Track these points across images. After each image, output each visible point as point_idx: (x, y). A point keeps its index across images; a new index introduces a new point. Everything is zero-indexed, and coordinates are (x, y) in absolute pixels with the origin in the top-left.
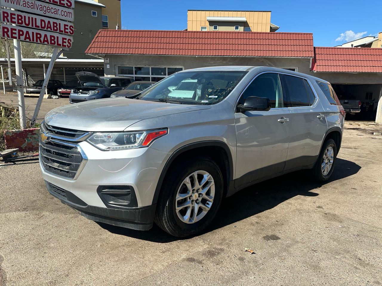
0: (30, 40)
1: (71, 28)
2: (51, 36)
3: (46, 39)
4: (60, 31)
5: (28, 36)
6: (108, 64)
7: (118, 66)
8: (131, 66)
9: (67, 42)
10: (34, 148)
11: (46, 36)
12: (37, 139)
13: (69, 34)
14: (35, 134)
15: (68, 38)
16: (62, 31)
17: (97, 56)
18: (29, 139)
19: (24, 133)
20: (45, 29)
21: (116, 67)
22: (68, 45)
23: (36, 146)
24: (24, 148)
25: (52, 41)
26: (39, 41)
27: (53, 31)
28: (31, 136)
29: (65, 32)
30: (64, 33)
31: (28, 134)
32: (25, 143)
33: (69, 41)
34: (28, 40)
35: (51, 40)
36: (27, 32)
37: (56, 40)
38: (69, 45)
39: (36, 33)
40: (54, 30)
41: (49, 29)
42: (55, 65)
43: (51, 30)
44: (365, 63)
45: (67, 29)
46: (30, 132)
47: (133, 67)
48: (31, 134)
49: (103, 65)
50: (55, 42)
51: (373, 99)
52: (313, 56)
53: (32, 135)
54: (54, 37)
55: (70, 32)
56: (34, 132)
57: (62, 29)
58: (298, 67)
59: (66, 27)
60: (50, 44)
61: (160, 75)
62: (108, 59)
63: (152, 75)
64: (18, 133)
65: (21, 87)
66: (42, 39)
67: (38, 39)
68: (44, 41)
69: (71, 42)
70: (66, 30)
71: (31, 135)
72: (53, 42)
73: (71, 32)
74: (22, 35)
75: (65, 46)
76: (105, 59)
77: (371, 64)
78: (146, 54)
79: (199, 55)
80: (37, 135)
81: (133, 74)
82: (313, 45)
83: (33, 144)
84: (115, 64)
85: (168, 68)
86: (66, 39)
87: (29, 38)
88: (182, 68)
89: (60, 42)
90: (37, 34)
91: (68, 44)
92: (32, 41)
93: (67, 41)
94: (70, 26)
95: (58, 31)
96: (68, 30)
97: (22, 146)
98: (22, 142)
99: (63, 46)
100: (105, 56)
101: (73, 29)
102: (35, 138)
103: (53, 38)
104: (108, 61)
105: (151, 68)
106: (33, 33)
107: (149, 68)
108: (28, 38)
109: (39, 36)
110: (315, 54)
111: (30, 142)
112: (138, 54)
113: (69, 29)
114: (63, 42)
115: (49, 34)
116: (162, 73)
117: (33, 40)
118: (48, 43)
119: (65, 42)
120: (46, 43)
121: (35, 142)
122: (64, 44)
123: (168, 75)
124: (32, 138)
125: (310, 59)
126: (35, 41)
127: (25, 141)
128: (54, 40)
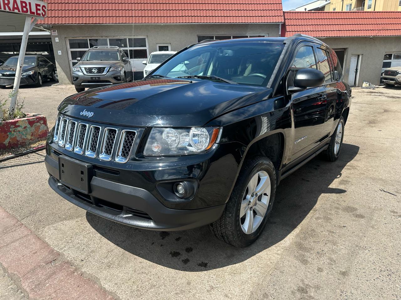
2: (22, 2)
3: (16, 6)
6: (56, 36)
7: (70, 40)
8: (85, 38)
9: (41, 10)
10: (19, 143)
11: (15, 2)
12: (22, 132)
14: (19, 126)
15: (42, 4)
17: (42, 28)
19: (5, 127)
21: (67, 40)
22: (42, 13)
23: (21, 141)
24: (8, 145)
25: (24, 8)
26: (7, 10)
28: (14, 129)
31: (10, 128)
32: (8, 138)
33: (44, 8)
35: (22, 7)
37: (28, 7)
38: (44, 14)
42: (29, 39)
44: (331, 28)
46: (12, 125)
47: (87, 40)
48: (14, 126)
49: (51, 38)
50: (27, 9)
52: (283, 21)
53: (16, 128)
54: (25, 3)
56: (17, 124)
58: (268, 34)
60: (21, 12)
61: (122, 47)
62: (55, 31)
66: (11, 6)
67: (6, 6)
68: (14, 8)
69: (45, 9)
72: (25, 9)
75: (39, 14)
76: (52, 30)
77: (337, 28)
78: (103, 24)
79: (164, 23)
80: (21, 127)
81: (88, 48)
82: (282, 10)
83: (18, 139)
84: (66, 36)
85: (128, 39)
86: (39, 5)
88: (145, 38)
89: (34, 10)
93: (40, 8)
97: (5, 143)
98: (4, 137)
99: (37, 14)
100: (52, 27)
102: (19, 131)
103: (24, 5)
104: (56, 33)
105: (109, 39)
107: (107, 39)
109: (6, 2)
110: (285, 19)
111: (14, 136)
112: (93, 23)
114: (37, 10)
116: (123, 45)
118: (19, 11)
119: (39, 10)
120: (16, 11)
121: (20, 137)
122: (39, 12)
123: (129, 47)
124: (16, 131)
125: (279, 24)
126: (3, 9)
127: (8, 135)
128: (25, 7)
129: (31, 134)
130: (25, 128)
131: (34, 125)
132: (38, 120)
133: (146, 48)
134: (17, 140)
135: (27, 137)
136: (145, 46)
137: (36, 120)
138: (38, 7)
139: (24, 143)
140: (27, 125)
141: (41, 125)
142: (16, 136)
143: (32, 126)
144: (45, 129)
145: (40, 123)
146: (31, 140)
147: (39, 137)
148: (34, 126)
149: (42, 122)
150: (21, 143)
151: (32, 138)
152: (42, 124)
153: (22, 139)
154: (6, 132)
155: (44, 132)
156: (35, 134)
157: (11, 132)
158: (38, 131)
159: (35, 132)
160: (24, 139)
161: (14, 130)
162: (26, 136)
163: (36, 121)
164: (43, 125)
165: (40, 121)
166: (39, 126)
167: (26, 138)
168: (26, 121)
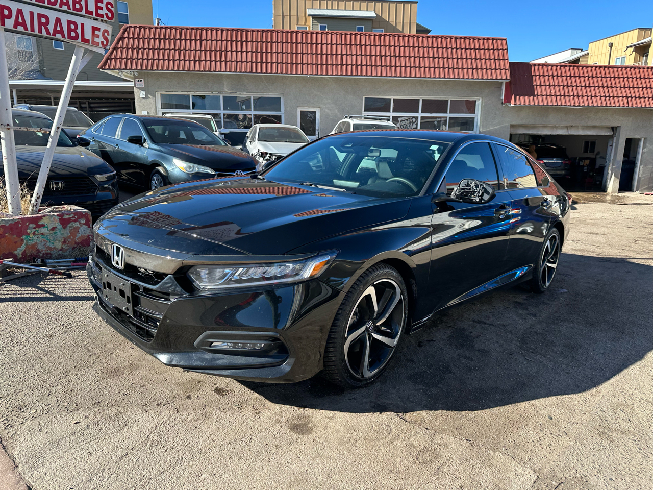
0: (26, 29)
1: (109, 6)
2: (69, 23)
3: (58, 29)
4: (87, 12)
5: (20, 20)
6: (142, 89)
7: (161, 94)
8: (186, 93)
9: (101, 36)
11: (58, 21)
12: (47, 236)
13: (105, 18)
14: (43, 226)
15: (103, 27)
16: (91, 13)
18: (31, 236)
19: (20, 226)
20: (57, 7)
21: (158, 96)
22: (102, 42)
23: (44, 252)
24: (21, 256)
25: (72, 32)
26: (44, 33)
27: (72, 11)
28: (34, 230)
29: (97, 14)
30: (94, 16)
31: (27, 227)
32: (22, 244)
33: (106, 34)
34: (21, 28)
35: (70, 30)
36: (20, 12)
37: (79, 31)
38: (105, 43)
39: (38, 14)
40: (75, 9)
41: (65, 8)
43: (69, 8)
45: (101, 8)
46: (32, 223)
47: (189, 95)
48: (34, 226)
50: (77, 34)
51: (596, 152)
52: (509, 78)
53: (37, 229)
54: (75, 24)
55: (107, 15)
56: (40, 223)
57: (92, 7)
58: (482, 97)
59: (99, 4)
60: (67, 39)
61: (241, 110)
62: (141, 81)
63: (224, 110)
64: (7, 225)
65: (9, 129)
66: (51, 27)
67: (43, 27)
68: (55, 32)
69: (108, 37)
70: (100, 12)
71: (34, 228)
72: (73, 34)
73: (110, 15)
74: (9, 17)
75: (98, 44)
76: (136, 80)
77: (601, 92)
78: (215, 72)
79: (312, 74)
80: (47, 227)
81: (190, 109)
82: (508, 59)
83: (40, 247)
85: (254, 99)
86: (98, 29)
87: (24, 24)
88: (280, 98)
89: (88, 35)
90: (40, 16)
91: (103, 40)
92: (29, 31)
93: (100, 33)
94: (108, 3)
95: (83, 13)
96: (104, 12)
97: (16, 252)
98: (15, 243)
99: (94, 42)
100: (136, 74)
101: (111, 8)
102: (43, 234)
103: (73, 27)
104: (142, 84)
105: (223, 97)
106: (32, 14)
107: (220, 96)
108: (20, 24)
109: (44, 20)
111: (33, 243)
112: (199, 71)
113: (104, 8)
114: (94, 35)
115: (64, 18)
116: (244, 107)
117: (33, 30)
118: (64, 37)
119: (98, 36)
120: (59, 36)
121: (43, 244)
122: (96, 40)
123: (254, 110)
124: (37, 234)
125: (502, 83)
126: (36, 32)
127: (22, 240)
128: (75, 30)
129: (63, 241)
130: (53, 229)
131: (69, 225)
132: (76, 217)
133: (282, 113)
134: (38, 250)
135: (55, 244)
136: (280, 110)
137: (74, 217)
138: (96, 32)
139: (49, 256)
140: (57, 225)
141: (81, 226)
142: (36, 243)
143: (64, 227)
144: (88, 232)
145: (80, 223)
146: (61, 250)
147: (76, 246)
148: (68, 227)
149: (83, 221)
150: (44, 254)
151: (64, 246)
152: (84, 224)
153: (46, 248)
154: (20, 235)
155: (85, 238)
156: (70, 240)
157: (28, 234)
158: (75, 236)
159: (69, 237)
160: (49, 248)
161: (35, 232)
162: (53, 244)
163: (73, 219)
164: (84, 226)
165: (79, 220)
166: (78, 228)
167: (53, 247)
168: (57, 218)
